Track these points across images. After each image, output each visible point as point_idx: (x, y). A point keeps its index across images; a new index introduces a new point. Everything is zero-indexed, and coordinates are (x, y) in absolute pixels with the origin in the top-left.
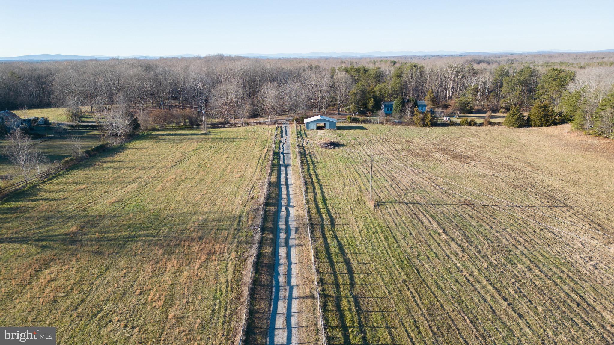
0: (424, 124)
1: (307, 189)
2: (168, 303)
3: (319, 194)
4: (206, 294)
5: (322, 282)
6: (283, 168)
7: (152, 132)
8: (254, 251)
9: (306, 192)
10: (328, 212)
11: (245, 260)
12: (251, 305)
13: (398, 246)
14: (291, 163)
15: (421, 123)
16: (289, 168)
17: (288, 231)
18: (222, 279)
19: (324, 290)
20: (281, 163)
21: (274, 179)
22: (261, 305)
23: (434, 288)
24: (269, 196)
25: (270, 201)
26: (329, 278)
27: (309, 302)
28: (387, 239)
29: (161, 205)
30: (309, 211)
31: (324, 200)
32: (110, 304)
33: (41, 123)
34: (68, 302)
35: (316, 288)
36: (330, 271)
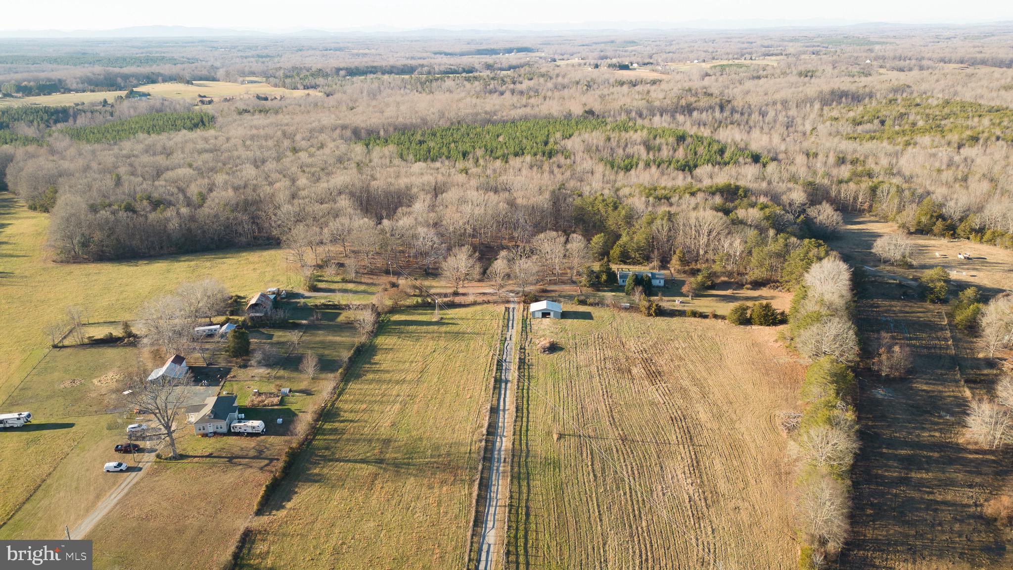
0: (648, 313)
1: (517, 417)
2: (439, 504)
3: (524, 424)
4: (456, 501)
5: (511, 497)
6: (503, 385)
7: (388, 315)
8: (478, 476)
9: (515, 421)
10: (527, 444)
11: (474, 481)
12: (477, 508)
13: (559, 475)
14: (510, 378)
15: (646, 312)
16: (509, 385)
17: (499, 460)
18: (463, 493)
19: (511, 502)
20: (503, 377)
21: (495, 402)
22: (481, 509)
23: (567, 504)
24: (490, 426)
25: (490, 430)
26: (516, 496)
27: (503, 508)
28: (554, 470)
29: (421, 431)
30: (513, 444)
31: (527, 430)
32: (413, 503)
33: (284, 296)
34: (395, 501)
35: (507, 502)
36: (517, 490)
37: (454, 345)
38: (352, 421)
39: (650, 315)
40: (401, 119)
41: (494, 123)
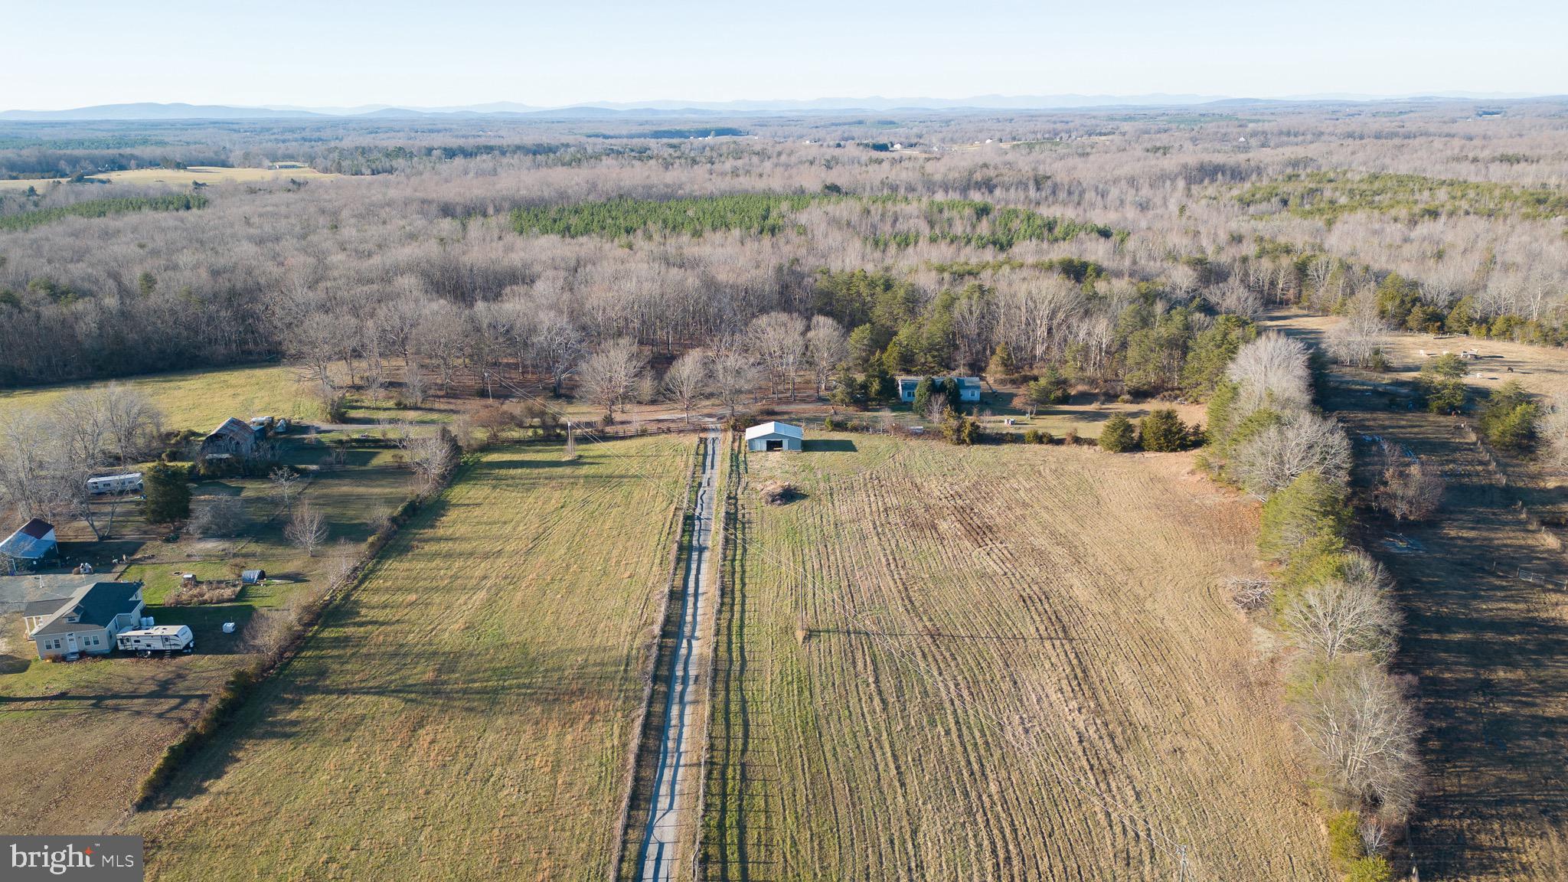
0: (958, 439)
1: (722, 604)
2: (556, 769)
3: (737, 616)
4: (592, 760)
5: (712, 748)
6: (695, 555)
7: (478, 454)
8: (642, 711)
9: (720, 612)
10: (742, 648)
11: (633, 720)
12: (637, 772)
13: (811, 703)
14: (710, 544)
15: (955, 437)
16: (706, 555)
17: (685, 680)
18: (608, 744)
19: (712, 757)
20: (695, 543)
21: (678, 583)
22: (647, 773)
23: (829, 756)
24: (668, 620)
25: (669, 628)
26: (720, 744)
27: (694, 770)
28: (800, 692)
29: (526, 635)
30: (716, 650)
31: (742, 627)
32: (499, 769)
33: (280, 430)
34: (458, 766)
35: (704, 756)
36: (724, 735)
37: (600, 496)
38: (383, 624)
39: (960, 442)
40: (523, 192)
41: (680, 199)
